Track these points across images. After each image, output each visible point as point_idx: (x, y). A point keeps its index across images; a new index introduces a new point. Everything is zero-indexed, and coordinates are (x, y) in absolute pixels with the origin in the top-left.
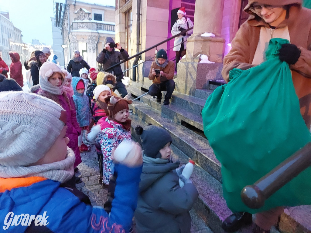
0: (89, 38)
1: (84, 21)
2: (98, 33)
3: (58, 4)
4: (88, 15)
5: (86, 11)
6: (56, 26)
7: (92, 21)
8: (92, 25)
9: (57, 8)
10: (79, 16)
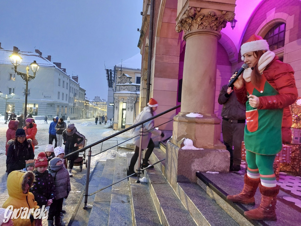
0: (129, 98)
1: (125, 84)
2: (137, 94)
3: (107, 70)
4: (129, 79)
5: (128, 76)
6: (109, 87)
7: (132, 84)
8: (132, 87)
9: (108, 73)
10: (121, 80)
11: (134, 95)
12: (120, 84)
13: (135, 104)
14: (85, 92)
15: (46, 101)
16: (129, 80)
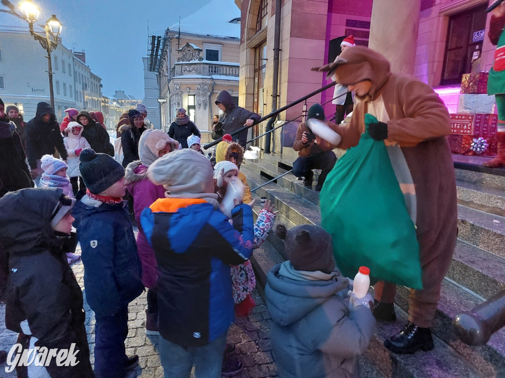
0: (199, 87)
1: (191, 62)
2: (212, 79)
3: (154, 37)
4: (197, 53)
5: (196, 47)
6: (151, 71)
7: (203, 62)
8: (204, 67)
9: (153, 44)
10: (184, 55)
11: (207, 82)
12: (181, 62)
13: (210, 96)
14: (99, 82)
15: (37, 98)
16: (198, 55)
